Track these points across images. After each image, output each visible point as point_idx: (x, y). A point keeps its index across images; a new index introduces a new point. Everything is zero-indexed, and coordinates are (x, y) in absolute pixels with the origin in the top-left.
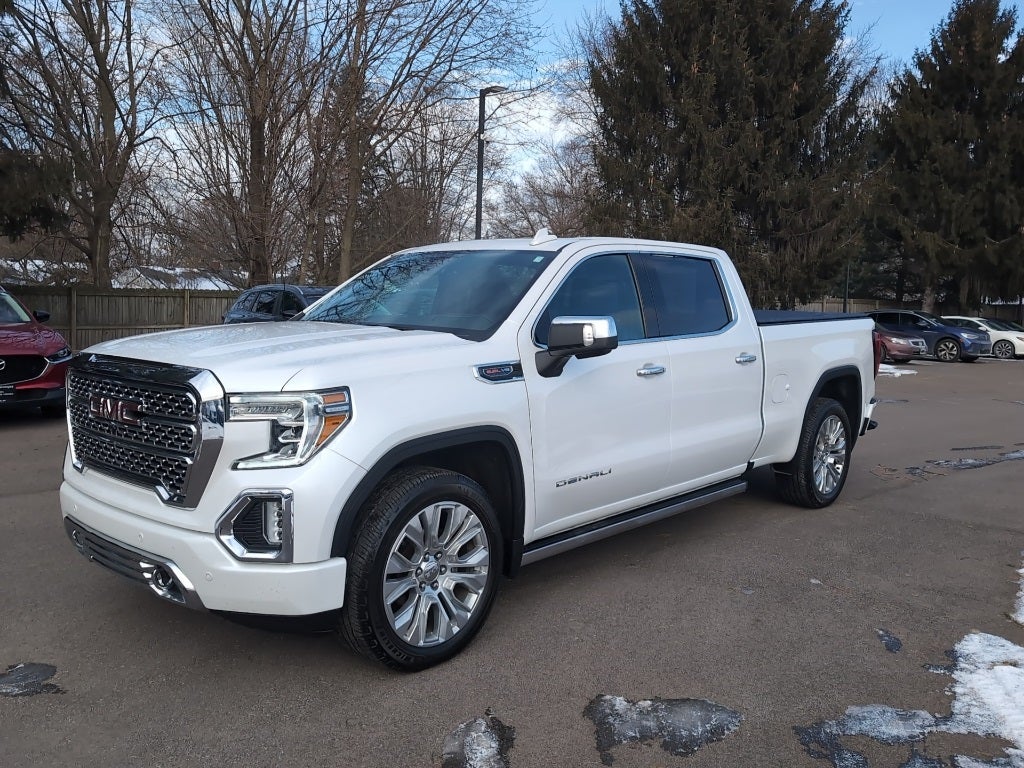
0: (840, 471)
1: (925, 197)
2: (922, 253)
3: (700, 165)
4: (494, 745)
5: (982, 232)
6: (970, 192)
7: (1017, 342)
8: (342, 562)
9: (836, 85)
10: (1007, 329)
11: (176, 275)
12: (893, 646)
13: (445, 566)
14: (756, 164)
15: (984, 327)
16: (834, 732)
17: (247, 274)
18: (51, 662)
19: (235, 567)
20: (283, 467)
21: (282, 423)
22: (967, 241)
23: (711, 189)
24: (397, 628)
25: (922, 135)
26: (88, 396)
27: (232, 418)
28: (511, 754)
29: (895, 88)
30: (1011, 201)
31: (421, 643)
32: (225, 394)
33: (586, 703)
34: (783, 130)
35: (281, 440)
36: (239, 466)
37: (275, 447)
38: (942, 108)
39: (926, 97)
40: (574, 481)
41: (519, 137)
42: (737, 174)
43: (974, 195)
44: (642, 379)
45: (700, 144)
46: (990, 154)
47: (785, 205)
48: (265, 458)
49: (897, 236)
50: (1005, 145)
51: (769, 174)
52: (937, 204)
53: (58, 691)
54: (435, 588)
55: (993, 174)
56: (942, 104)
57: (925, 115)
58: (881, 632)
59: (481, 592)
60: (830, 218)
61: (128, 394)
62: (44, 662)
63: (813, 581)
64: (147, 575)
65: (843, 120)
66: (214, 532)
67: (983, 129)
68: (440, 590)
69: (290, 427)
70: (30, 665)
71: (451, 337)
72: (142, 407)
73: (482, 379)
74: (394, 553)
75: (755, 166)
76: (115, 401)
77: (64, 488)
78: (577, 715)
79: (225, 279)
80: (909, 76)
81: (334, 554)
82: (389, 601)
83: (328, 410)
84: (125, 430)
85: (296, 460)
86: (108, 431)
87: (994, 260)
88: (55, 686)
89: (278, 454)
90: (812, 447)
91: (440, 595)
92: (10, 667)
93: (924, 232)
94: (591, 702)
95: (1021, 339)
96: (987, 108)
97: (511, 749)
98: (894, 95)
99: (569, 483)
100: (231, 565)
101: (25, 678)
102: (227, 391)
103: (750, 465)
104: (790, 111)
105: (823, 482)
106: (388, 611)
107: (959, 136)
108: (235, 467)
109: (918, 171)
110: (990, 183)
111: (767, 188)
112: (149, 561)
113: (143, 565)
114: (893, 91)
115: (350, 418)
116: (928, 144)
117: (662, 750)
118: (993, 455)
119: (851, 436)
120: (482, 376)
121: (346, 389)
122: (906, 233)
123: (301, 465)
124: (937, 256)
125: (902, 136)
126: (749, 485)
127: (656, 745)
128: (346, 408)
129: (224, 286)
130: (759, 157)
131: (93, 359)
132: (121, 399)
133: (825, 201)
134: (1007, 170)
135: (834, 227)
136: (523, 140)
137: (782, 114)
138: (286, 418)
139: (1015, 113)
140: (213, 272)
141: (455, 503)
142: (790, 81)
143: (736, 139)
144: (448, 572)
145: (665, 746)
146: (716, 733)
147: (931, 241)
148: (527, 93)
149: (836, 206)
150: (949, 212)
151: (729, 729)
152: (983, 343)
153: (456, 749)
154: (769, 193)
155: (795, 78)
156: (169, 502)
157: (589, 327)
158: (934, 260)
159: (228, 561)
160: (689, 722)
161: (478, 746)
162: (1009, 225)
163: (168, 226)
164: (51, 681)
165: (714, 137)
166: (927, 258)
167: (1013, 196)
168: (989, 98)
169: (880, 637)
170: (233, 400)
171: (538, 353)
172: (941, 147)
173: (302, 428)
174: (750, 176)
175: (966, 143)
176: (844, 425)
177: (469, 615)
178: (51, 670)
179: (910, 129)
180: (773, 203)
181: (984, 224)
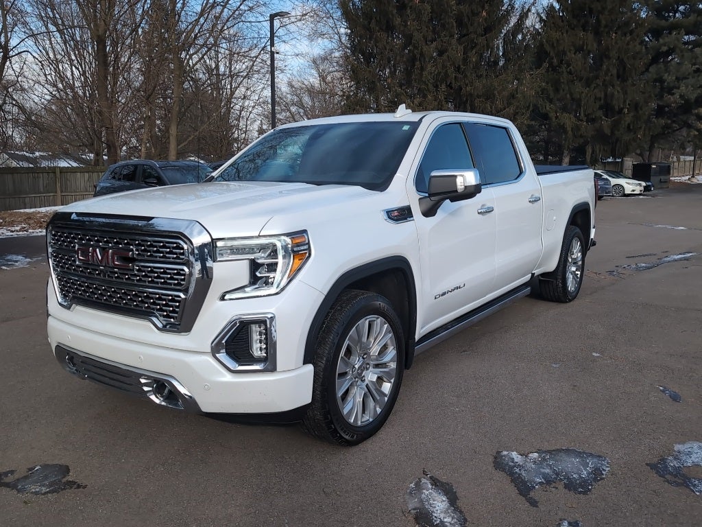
0: (579, 276)
1: (563, 90)
2: (562, 128)
3: (422, 69)
4: (444, 499)
5: (600, 113)
6: (593, 86)
7: (625, 186)
8: (310, 367)
9: (508, 14)
10: (618, 177)
11: (36, 158)
12: (675, 398)
13: (368, 364)
14: (459, 68)
15: (605, 176)
16: (677, 466)
17: (92, 156)
18: (62, 462)
19: (228, 377)
20: (261, 296)
21: (259, 261)
22: (591, 120)
23: (430, 86)
24: (345, 413)
25: (561, 48)
26: (74, 247)
27: (219, 259)
28: (459, 503)
29: (542, 15)
30: (618, 92)
31: (359, 423)
32: (212, 239)
33: (491, 459)
34: (476, 44)
35: (258, 275)
36: (226, 298)
37: (254, 280)
38: (573, 29)
39: (562, 21)
40: (444, 294)
41: (295, 50)
42: (446, 75)
43: (595, 88)
44: (480, 216)
45: (422, 54)
46: (605, 60)
47: (478, 96)
48: (247, 289)
49: (545, 117)
50: (614, 54)
51: (469, 75)
52: (571, 94)
53: (79, 486)
54: (363, 381)
55: (606, 74)
56: (573, 26)
57: (562, 34)
58: (661, 388)
59: (392, 381)
60: (509, 104)
61: (117, 243)
62: (56, 462)
63: (594, 354)
64: (146, 389)
65: (514, 36)
66: (209, 350)
67: (600, 43)
68: (367, 382)
69: (264, 264)
70: (45, 467)
71: (359, 189)
72: (133, 254)
73: (389, 220)
74: (342, 357)
75: (458, 69)
76: (103, 250)
77: (51, 322)
78: (491, 468)
79: (76, 160)
80: (551, 7)
81: (305, 362)
82: (340, 394)
83: (295, 249)
84: (116, 273)
85: (273, 290)
86: (99, 274)
87: (607, 131)
88: (75, 483)
89: (257, 286)
90: (566, 260)
91: (367, 386)
92: (30, 469)
93: (564, 114)
94: (496, 458)
95: (628, 183)
96: (602, 29)
97: (458, 501)
98: (541, 20)
99: (442, 295)
100: (224, 376)
101: (46, 477)
102: (214, 237)
103: (533, 274)
104: (480, 31)
105: (571, 286)
106: (339, 401)
107: (585, 48)
108: (222, 298)
109: (559, 73)
110: (605, 80)
111: (467, 85)
112: (148, 377)
113: (143, 381)
114: (541, 18)
115: (310, 255)
116: (564, 53)
117: (567, 491)
118: (654, 260)
119: (584, 251)
120: (389, 218)
121: (305, 231)
122: (552, 115)
123: (277, 294)
124: (572, 129)
125: (548, 48)
126: (532, 289)
127: (561, 487)
128: (306, 247)
129: (75, 165)
130: (461, 63)
131: (74, 217)
132: (110, 248)
133: (505, 93)
134: (615, 72)
135: (512, 111)
136: (297, 52)
137: (475, 33)
138: (262, 258)
139: (619, 33)
140: (67, 155)
141: (376, 316)
142: (480, 9)
143: (446, 51)
144: (371, 369)
145: (566, 486)
146: (597, 474)
147: (568, 120)
148: (299, 18)
149: (513, 96)
150: (580, 100)
151: (605, 470)
152: (607, 186)
153: (418, 505)
154: (468, 88)
155: (483, 8)
156: (163, 329)
157: (462, 178)
158: (570, 132)
159: (222, 373)
160: (574, 467)
161: (434, 501)
162: (617, 107)
163: (30, 121)
164: (70, 478)
165: (431, 50)
166: (565, 132)
167: (619, 89)
168: (603, 22)
169: (663, 391)
170: (219, 244)
171: (420, 199)
172: (573, 56)
173: (276, 264)
174: (456, 77)
175: (589, 52)
176: (581, 245)
177: (386, 399)
178: (66, 470)
179: (553, 44)
180: (471, 95)
181: (601, 108)
